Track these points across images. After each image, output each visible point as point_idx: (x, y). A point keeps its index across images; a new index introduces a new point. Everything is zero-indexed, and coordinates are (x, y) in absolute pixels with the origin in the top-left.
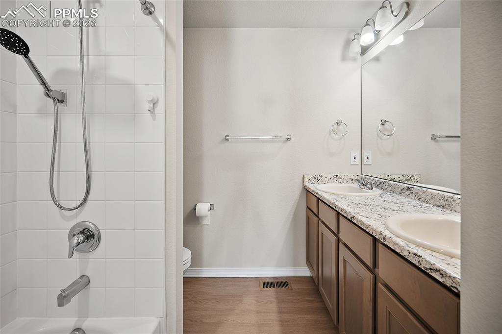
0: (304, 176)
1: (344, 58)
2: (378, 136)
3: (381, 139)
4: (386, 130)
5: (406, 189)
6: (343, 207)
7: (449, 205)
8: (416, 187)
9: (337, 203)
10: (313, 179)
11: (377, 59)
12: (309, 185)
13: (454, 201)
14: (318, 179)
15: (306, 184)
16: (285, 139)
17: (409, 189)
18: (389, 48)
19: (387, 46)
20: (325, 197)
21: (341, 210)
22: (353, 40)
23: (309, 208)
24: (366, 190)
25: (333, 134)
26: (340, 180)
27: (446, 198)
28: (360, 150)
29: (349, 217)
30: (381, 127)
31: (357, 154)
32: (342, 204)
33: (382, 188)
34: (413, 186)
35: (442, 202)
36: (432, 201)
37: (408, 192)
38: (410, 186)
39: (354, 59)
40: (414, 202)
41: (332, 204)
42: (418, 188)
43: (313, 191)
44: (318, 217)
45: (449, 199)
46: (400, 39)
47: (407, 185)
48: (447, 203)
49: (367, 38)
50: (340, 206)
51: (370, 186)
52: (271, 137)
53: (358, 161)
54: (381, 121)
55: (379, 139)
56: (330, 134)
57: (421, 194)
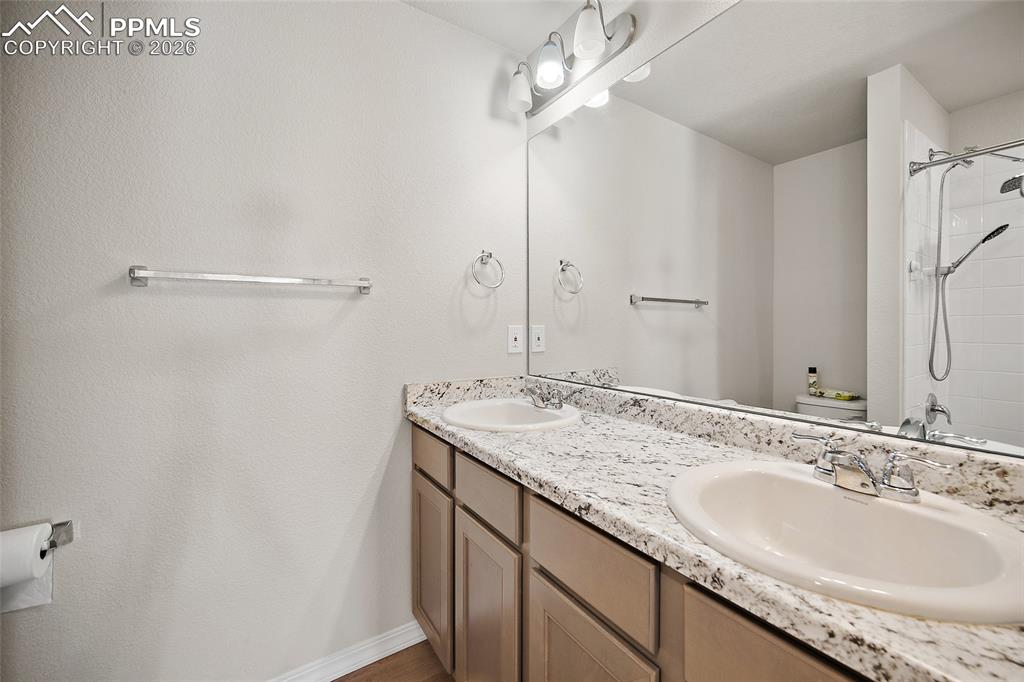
0: (405, 390)
1: (495, 113)
2: (555, 292)
3: (560, 299)
4: (568, 281)
5: (632, 402)
6: (546, 476)
7: (721, 433)
8: (651, 398)
9: (520, 464)
10: (428, 394)
11: (554, 132)
12: (421, 412)
13: (732, 424)
14: (439, 392)
15: (412, 408)
16: (352, 290)
17: (636, 403)
18: (583, 111)
19: (579, 106)
20: (480, 445)
21: (541, 486)
22: (516, 73)
23: (419, 470)
24: (550, 410)
25: (474, 285)
26: (489, 391)
27: (716, 419)
28: (525, 321)
29: (571, 507)
30: (560, 276)
31: (518, 330)
32: (533, 466)
33: (577, 403)
34: (646, 397)
35: (709, 428)
36: (686, 426)
37: (635, 410)
38: (639, 397)
39: (515, 122)
40: (650, 429)
41: (507, 467)
42: (656, 400)
43: (437, 428)
44: (449, 494)
45: (722, 420)
46: (601, 99)
47: (633, 395)
48: (717, 429)
49: (549, 73)
50: (533, 473)
51: (557, 401)
52: (298, 281)
53: (521, 347)
54: (561, 262)
55: (557, 301)
56: (466, 283)
57: (663, 412)
